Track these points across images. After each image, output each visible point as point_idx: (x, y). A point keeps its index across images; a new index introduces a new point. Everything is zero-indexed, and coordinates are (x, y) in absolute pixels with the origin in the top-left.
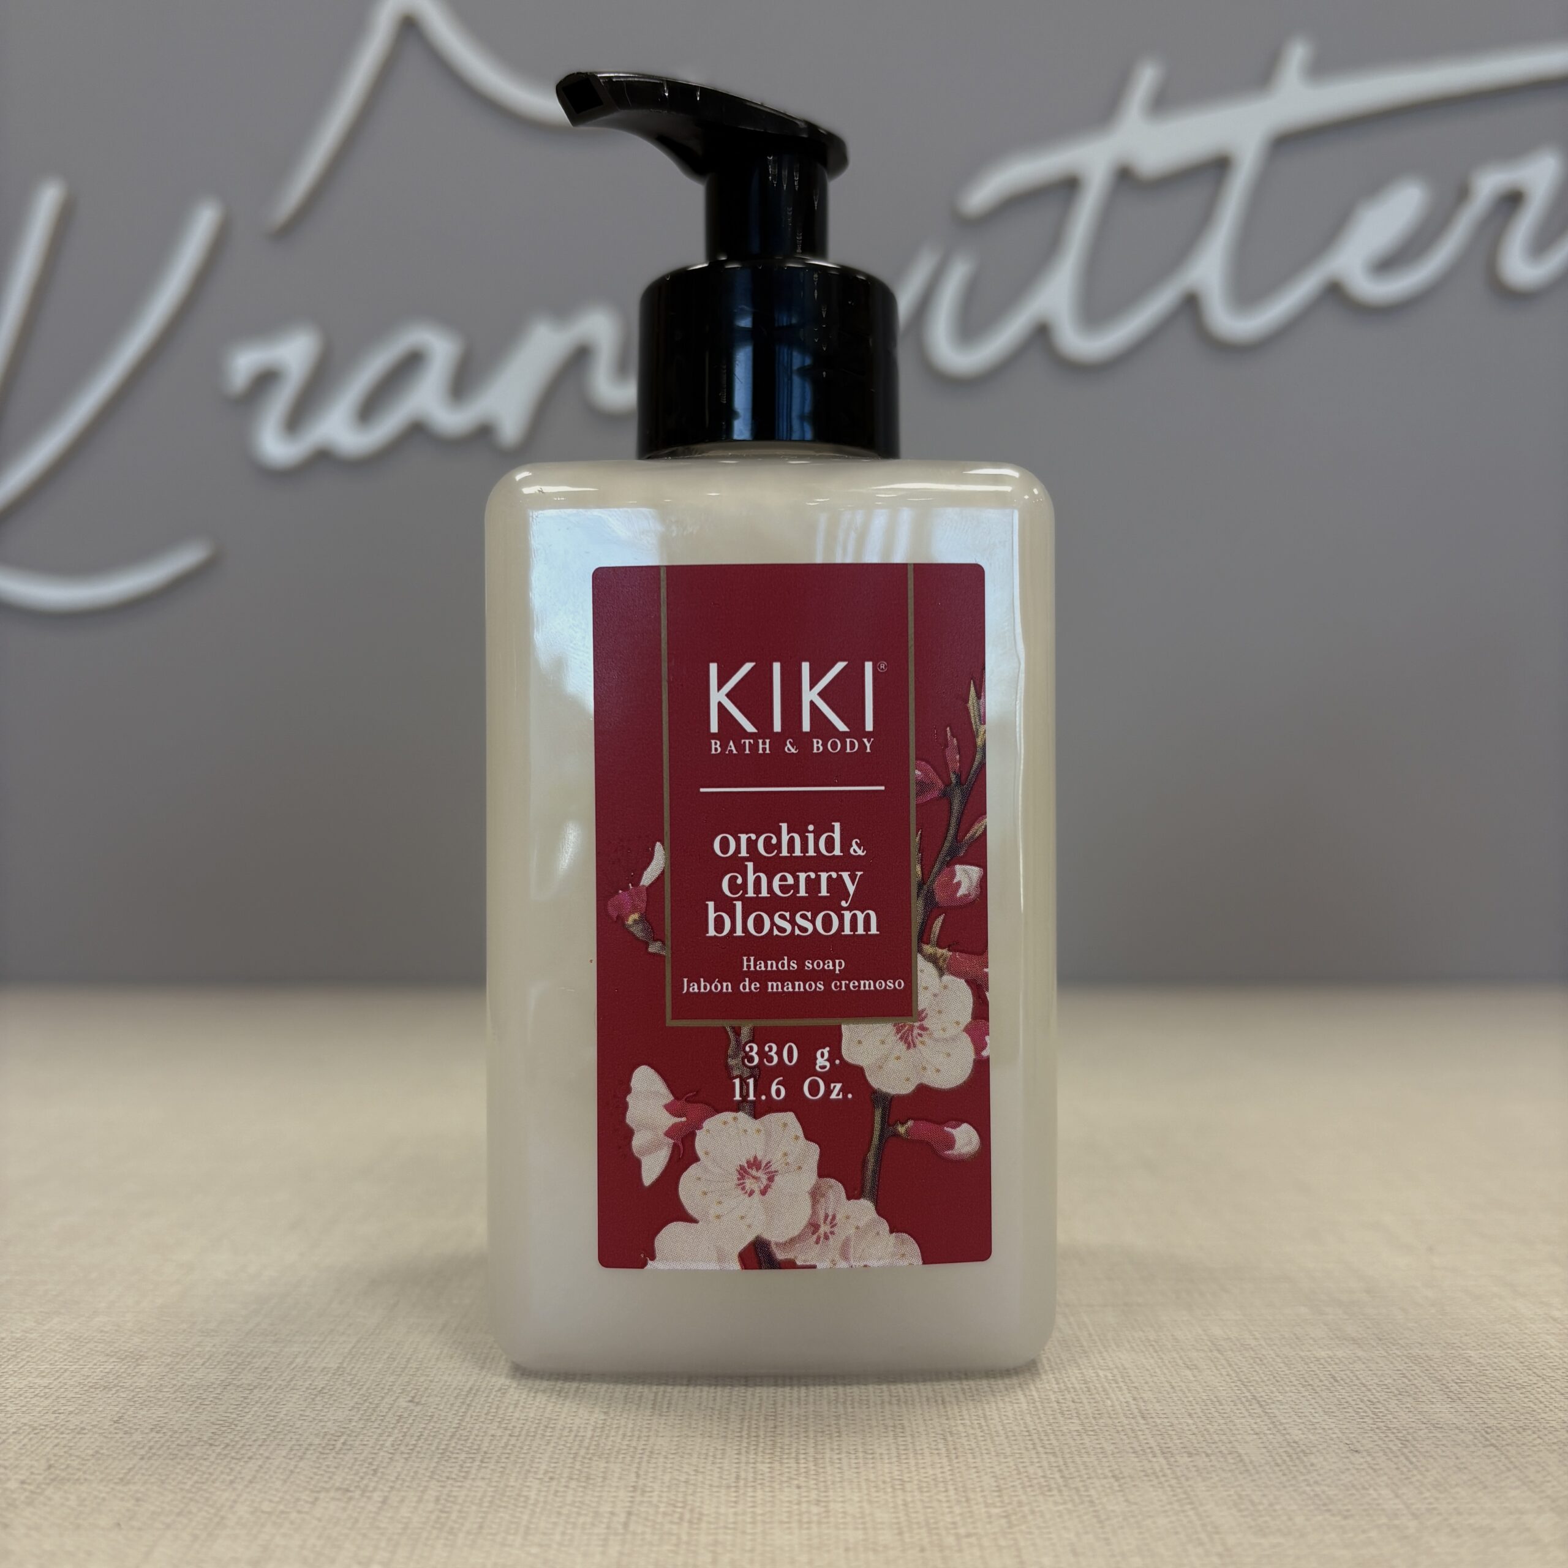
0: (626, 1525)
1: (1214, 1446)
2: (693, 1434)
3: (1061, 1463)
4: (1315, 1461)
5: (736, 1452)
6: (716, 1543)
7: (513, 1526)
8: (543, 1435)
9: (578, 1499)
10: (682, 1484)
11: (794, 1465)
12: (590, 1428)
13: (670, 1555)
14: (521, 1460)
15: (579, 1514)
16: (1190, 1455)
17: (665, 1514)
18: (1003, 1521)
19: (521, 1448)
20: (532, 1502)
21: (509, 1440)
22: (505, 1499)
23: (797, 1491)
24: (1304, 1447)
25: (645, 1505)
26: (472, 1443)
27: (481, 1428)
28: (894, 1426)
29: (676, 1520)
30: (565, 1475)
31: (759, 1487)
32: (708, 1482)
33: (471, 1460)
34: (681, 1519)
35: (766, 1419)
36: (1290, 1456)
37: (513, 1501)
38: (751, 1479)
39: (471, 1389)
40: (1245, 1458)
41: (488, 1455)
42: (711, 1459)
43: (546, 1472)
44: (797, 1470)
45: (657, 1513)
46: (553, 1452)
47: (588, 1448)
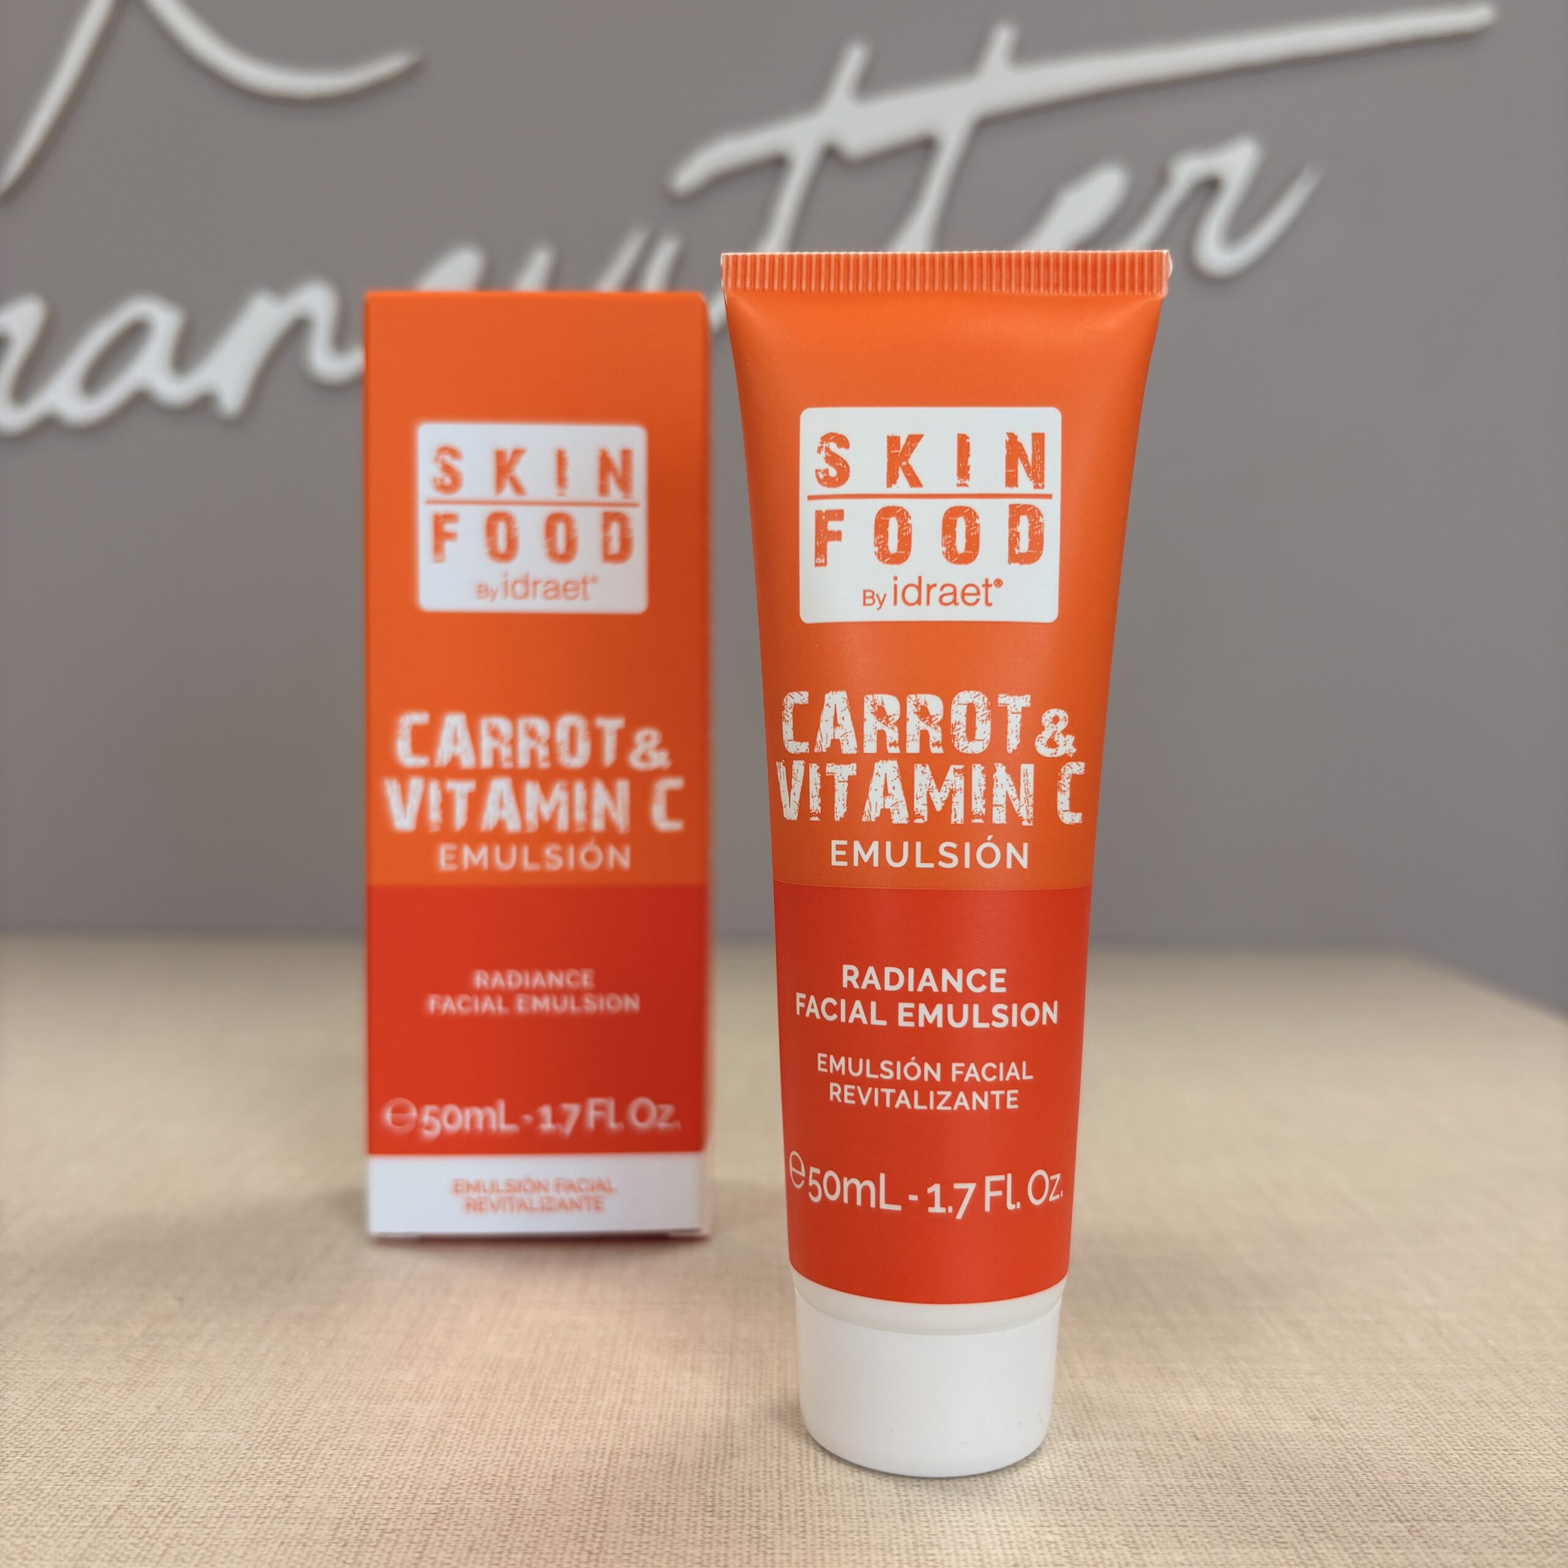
0: (111, 1518)
1: (659, 1447)
2: (221, 1429)
3: (519, 1459)
4: (734, 1464)
5: (247, 1447)
6: (176, 1535)
7: (15, 1518)
8: (91, 1430)
9: (85, 1493)
10: (183, 1479)
11: (288, 1461)
12: (137, 1422)
13: (131, 1547)
14: (57, 1455)
15: (76, 1507)
16: (633, 1456)
17: (149, 1508)
18: (433, 1516)
19: (65, 1443)
20: (43, 1495)
21: (58, 1435)
22: (23, 1492)
23: (275, 1486)
24: (735, 1450)
25: (139, 1499)
26: (25, 1437)
27: (42, 1422)
28: (399, 1423)
29: (155, 1515)
30: (87, 1470)
31: (246, 1482)
32: (205, 1477)
33: (14, 1454)
34: (160, 1513)
35: (294, 1414)
36: (717, 1459)
37: (28, 1495)
38: (243, 1474)
39: (55, 1382)
40: (678, 1460)
41: (32, 1450)
42: (222, 1454)
43: (73, 1466)
44: (288, 1466)
45: (143, 1507)
46: (89, 1447)
47: (122, 1443)
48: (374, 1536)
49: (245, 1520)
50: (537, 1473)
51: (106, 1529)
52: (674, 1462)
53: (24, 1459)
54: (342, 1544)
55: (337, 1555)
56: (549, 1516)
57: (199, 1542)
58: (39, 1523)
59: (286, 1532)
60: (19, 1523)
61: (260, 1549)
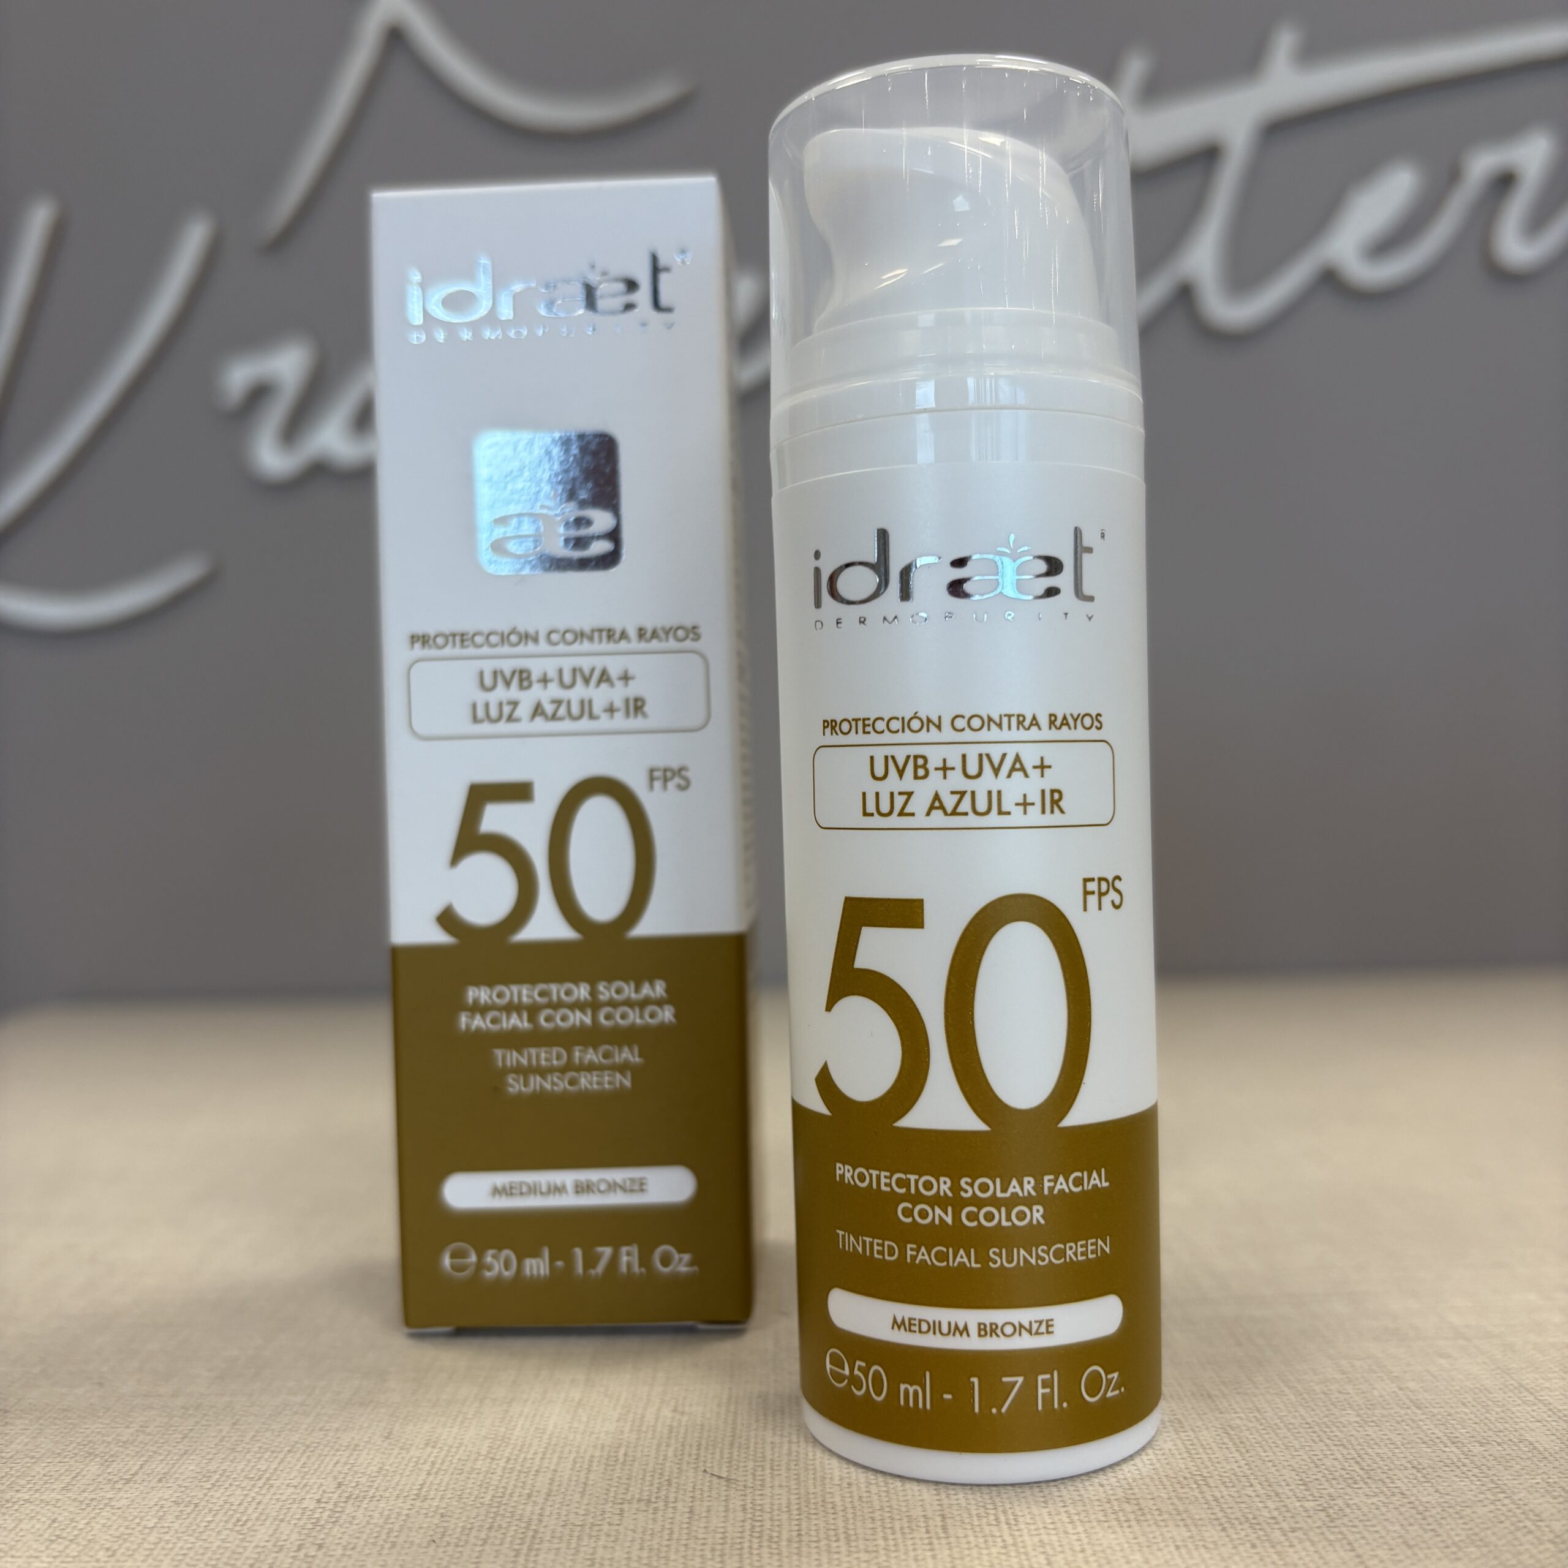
48: (1277, 1535)
49: (1106, 1524)
50: (1392, 1466)
51: (952, 1540)
52: (1535, 1448)
53: (776, 1473)
54: (1248, 1545)
55: (1256, 1558)
56: (1459, 1508)
57: (1078, 1548)
58: (868, 1537)
59: (1168, 1535)
60: (842, 1536)
61: (1159, 1554)
